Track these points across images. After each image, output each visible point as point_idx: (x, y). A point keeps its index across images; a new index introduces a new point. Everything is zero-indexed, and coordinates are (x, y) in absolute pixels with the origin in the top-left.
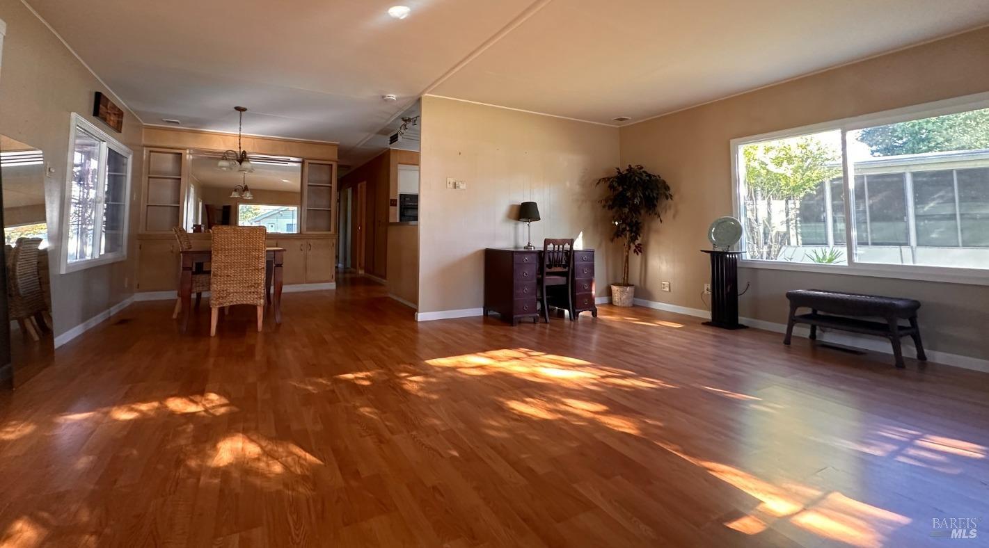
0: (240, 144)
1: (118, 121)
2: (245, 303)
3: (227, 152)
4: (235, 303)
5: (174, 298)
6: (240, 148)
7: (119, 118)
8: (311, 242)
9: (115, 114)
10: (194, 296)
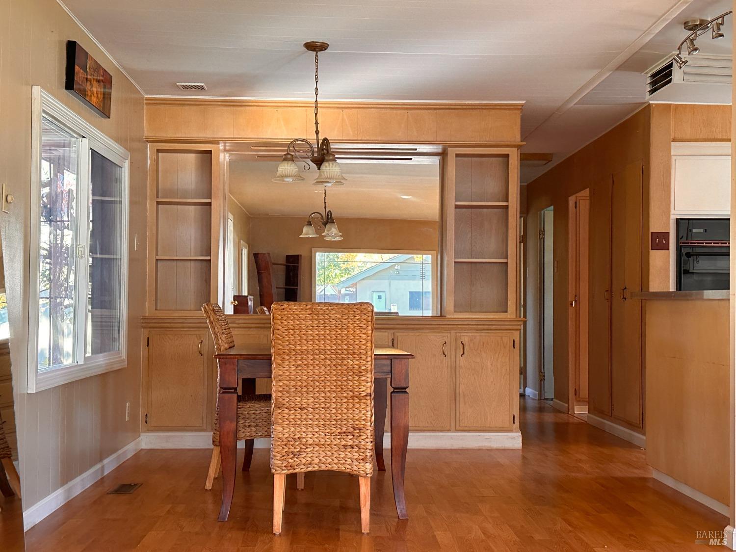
0: (317, 123)
1: (104, 94)
2: (335, 468)
3: (294, 143)
4: (316, 468)
5: (207, 447)
6: (317, 133)
7: (105, 88)
8: (466, 337)
9: (98, 81)
10: (241, 445)
